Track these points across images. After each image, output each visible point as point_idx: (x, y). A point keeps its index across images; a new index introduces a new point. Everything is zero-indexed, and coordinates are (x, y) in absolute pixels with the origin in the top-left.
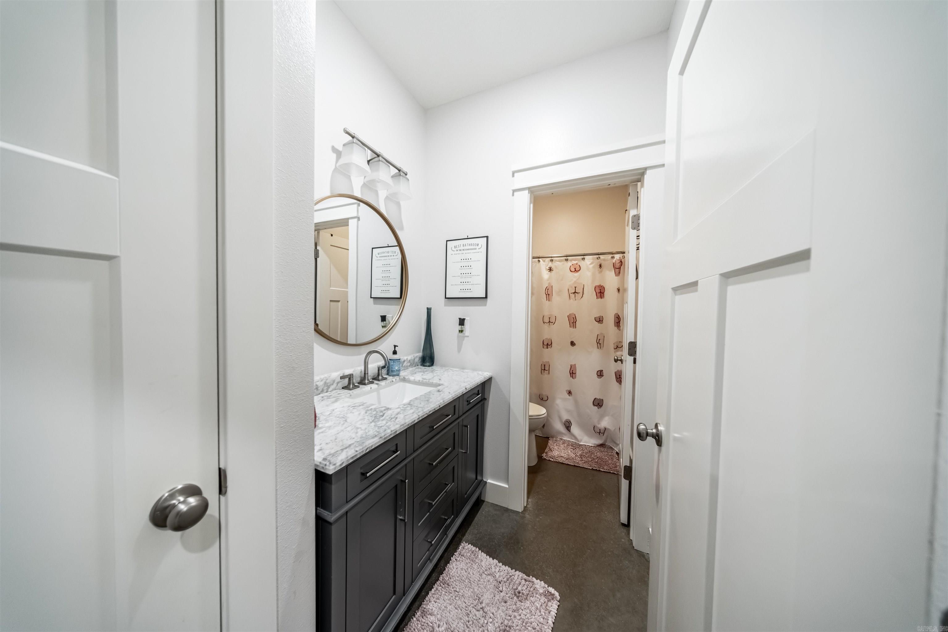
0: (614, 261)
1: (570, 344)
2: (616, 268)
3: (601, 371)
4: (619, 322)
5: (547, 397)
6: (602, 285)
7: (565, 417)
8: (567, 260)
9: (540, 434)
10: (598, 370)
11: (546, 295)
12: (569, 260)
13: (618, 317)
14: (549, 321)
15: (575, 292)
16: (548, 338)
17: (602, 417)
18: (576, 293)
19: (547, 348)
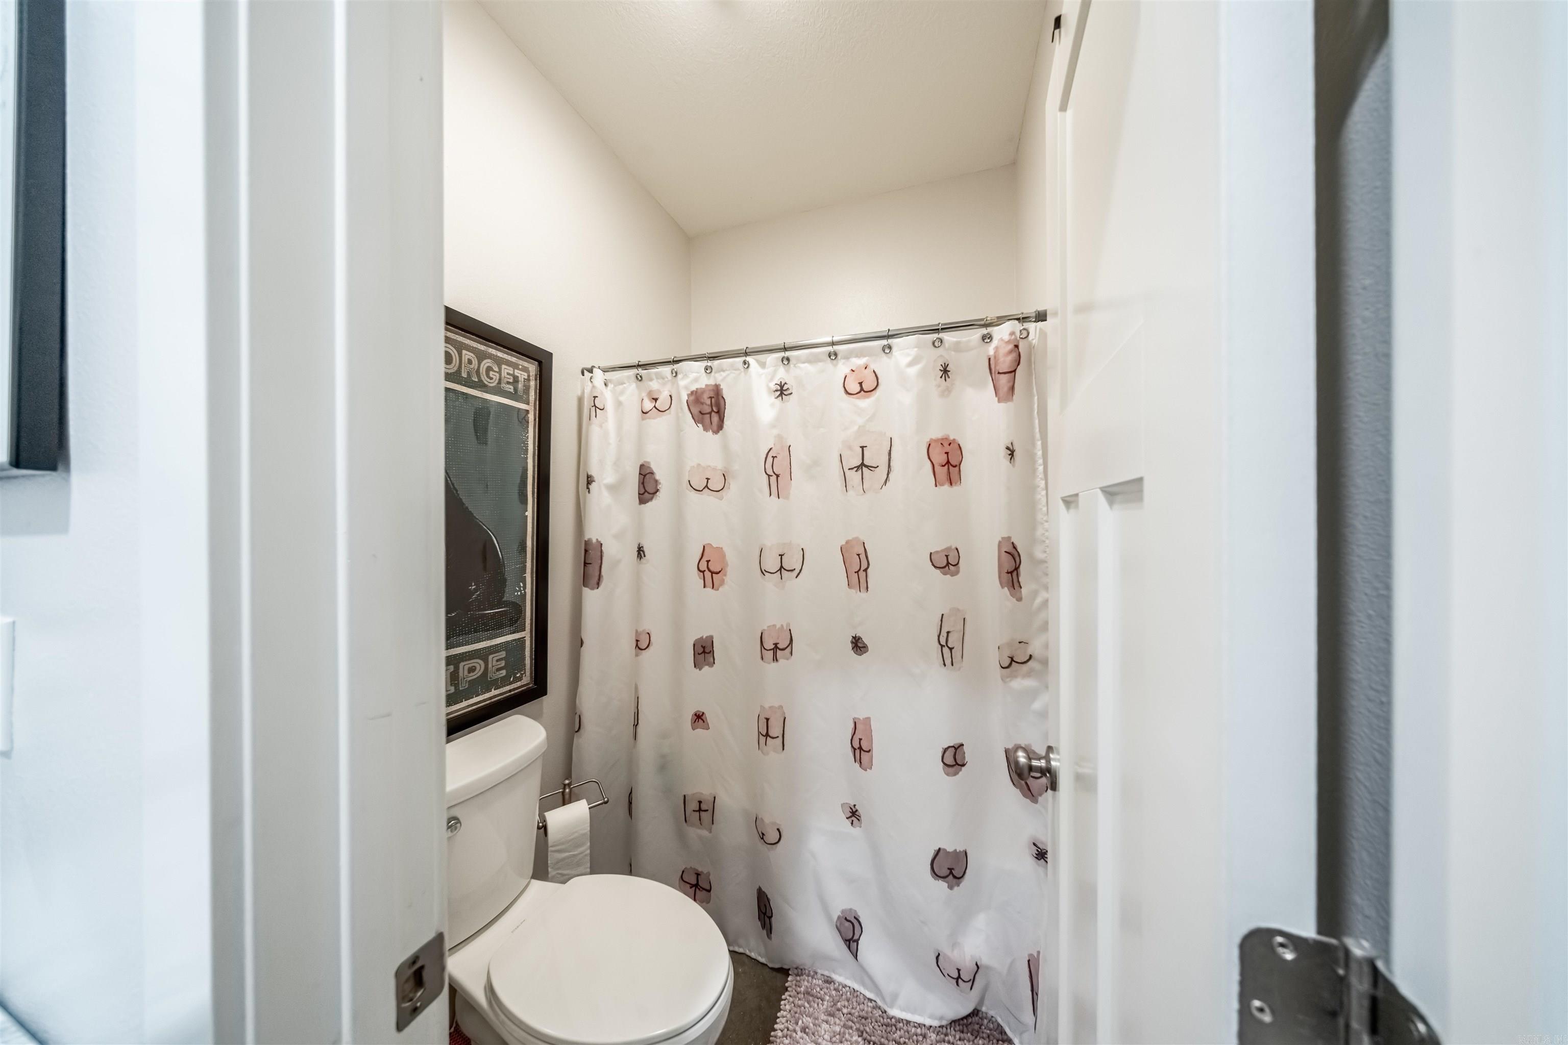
0: (991, 350)
1: (850, 646)
2: (999, 373)
3: (956, 749)
4: (1017, 569)
5: (778, 830)
6: (952, 438)
7: (841, 902)
8: (833, 355)
9: (760, 955)
10: (946, 746)
11: (769, 476)
12: (839, 357)
13: (1014, 552)
14: (782, 567)
15: (863, 465)
16: (778, 626)
17: (962, 919)
18: (867, 467)
19: (775, 659)
